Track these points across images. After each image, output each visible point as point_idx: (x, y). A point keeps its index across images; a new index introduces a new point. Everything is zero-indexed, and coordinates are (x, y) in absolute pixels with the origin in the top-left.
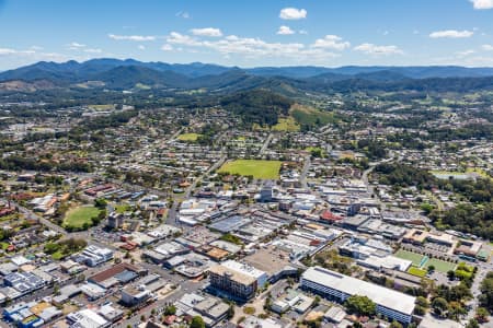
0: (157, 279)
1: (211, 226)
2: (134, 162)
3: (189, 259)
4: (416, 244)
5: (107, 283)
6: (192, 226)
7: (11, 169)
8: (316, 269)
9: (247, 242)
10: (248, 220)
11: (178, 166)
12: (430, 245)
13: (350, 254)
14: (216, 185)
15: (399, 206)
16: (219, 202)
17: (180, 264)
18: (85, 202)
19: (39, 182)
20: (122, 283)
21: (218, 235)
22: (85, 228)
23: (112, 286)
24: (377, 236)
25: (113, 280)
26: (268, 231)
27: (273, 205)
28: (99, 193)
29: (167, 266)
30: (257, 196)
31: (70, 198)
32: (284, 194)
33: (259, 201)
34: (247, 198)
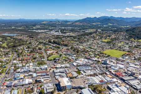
0: (49, 77)
1: (78, 68)
2: (82, 45)
3: (62, 75)
6: (74, 66)
7: (53, 43)
9: (82, 74)
10: (90, 68)
11: (92, 48)
13: (110, 89)
14: (95, 56)
17: (58, 75)
18: (59, 54)
19: (55, 47)
20: (42, 76)
21: (77, 70)
22: (51, 60)
23: (39, 76)
25: (40, 74)
27: (105, 66)
28: (64, 52)
31: (56, 53)
32: (114, 63)
33: (102, 63)
34: (100, 62)
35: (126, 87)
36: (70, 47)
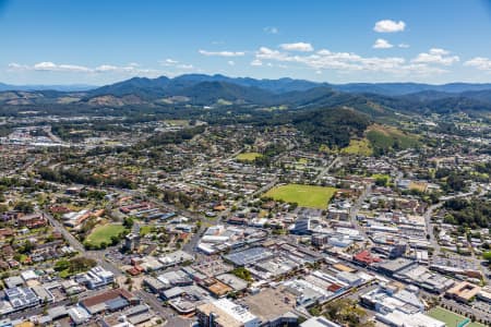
0: (146, 311)
1: (227, 257)
2: (181, 180)
3: (188, 292)
4: (461, 301)
5: (95, 309)
6: (208, 254)
7: (62, 182)
8: (319, 320)
9: (258, 279)
10: (269, 254)
11: (224, 187)
12: (479, 304)
13: (372, 306)
14: (253, 211)
15: (458, 252)
16: (249, 230)
17: (177, 296)
18: (115, 220)
19: (82, 196)
20: (110, 311)
21: (230, 268)
22: (103, 247)
23: (99, 313)
24: (412, 287)
25: (102, 306)
26: (286, 269)
27: (306, 238)
28: (132, 211)
29: (163, 297)
30: (293, 227)
31: (102, 216)
32: (324, 226)
33: (292, 232)
34: (281, 228)
35: (410, 291)
36: (142, 191)
